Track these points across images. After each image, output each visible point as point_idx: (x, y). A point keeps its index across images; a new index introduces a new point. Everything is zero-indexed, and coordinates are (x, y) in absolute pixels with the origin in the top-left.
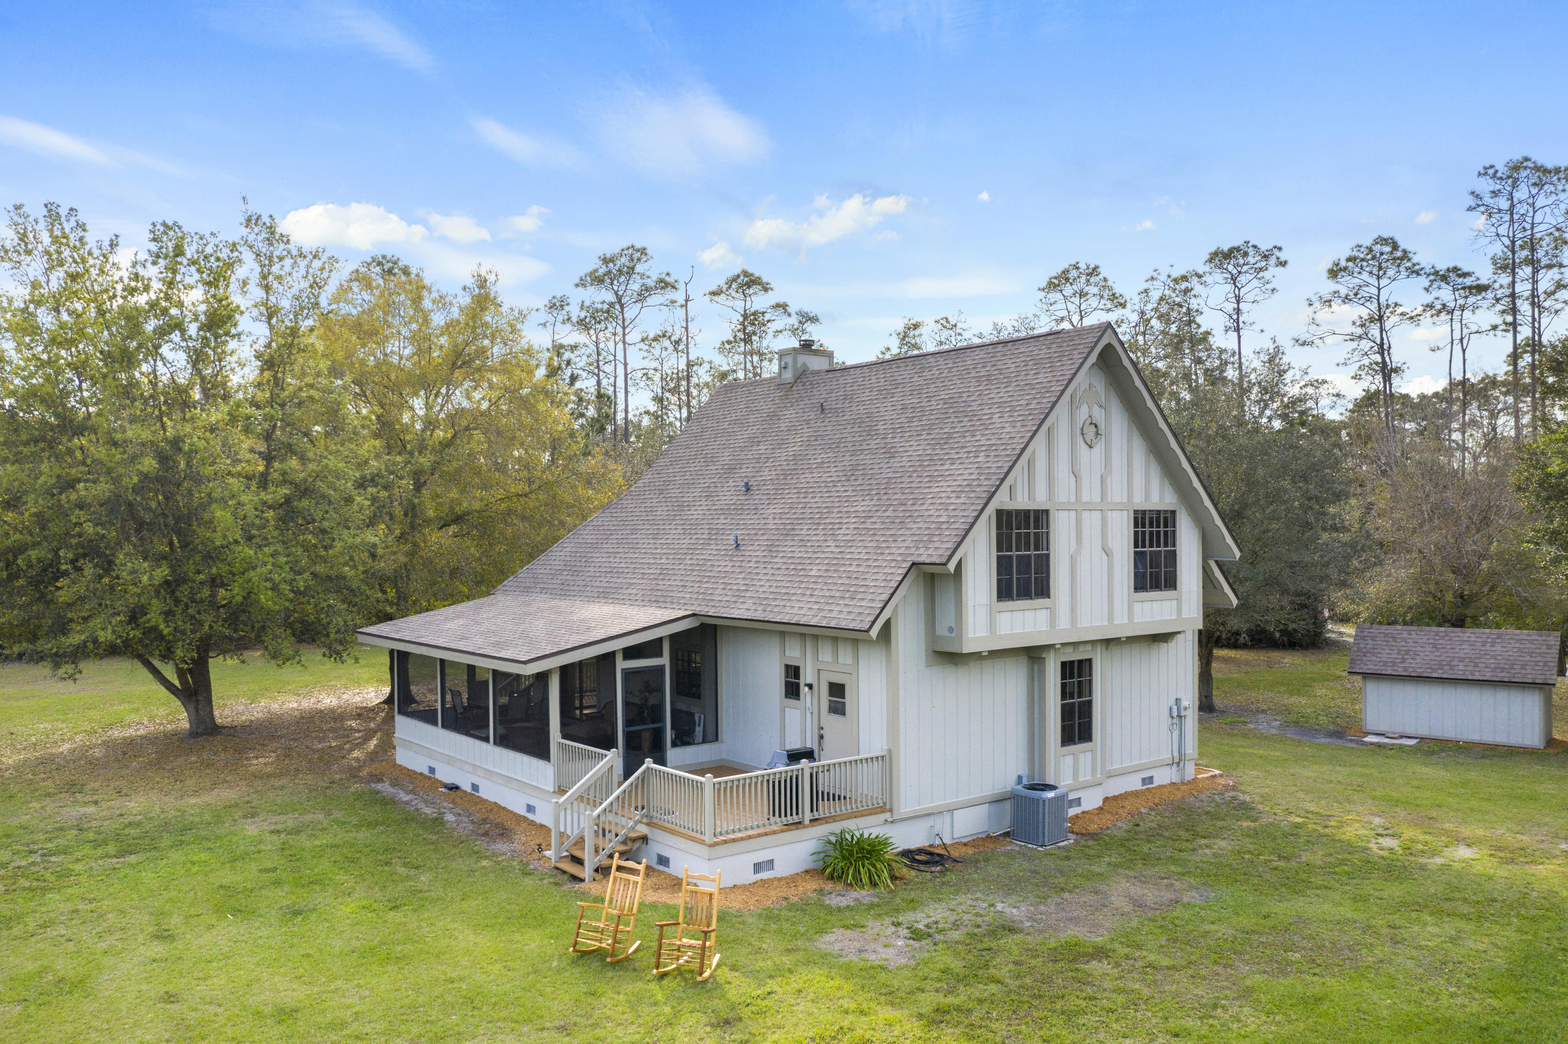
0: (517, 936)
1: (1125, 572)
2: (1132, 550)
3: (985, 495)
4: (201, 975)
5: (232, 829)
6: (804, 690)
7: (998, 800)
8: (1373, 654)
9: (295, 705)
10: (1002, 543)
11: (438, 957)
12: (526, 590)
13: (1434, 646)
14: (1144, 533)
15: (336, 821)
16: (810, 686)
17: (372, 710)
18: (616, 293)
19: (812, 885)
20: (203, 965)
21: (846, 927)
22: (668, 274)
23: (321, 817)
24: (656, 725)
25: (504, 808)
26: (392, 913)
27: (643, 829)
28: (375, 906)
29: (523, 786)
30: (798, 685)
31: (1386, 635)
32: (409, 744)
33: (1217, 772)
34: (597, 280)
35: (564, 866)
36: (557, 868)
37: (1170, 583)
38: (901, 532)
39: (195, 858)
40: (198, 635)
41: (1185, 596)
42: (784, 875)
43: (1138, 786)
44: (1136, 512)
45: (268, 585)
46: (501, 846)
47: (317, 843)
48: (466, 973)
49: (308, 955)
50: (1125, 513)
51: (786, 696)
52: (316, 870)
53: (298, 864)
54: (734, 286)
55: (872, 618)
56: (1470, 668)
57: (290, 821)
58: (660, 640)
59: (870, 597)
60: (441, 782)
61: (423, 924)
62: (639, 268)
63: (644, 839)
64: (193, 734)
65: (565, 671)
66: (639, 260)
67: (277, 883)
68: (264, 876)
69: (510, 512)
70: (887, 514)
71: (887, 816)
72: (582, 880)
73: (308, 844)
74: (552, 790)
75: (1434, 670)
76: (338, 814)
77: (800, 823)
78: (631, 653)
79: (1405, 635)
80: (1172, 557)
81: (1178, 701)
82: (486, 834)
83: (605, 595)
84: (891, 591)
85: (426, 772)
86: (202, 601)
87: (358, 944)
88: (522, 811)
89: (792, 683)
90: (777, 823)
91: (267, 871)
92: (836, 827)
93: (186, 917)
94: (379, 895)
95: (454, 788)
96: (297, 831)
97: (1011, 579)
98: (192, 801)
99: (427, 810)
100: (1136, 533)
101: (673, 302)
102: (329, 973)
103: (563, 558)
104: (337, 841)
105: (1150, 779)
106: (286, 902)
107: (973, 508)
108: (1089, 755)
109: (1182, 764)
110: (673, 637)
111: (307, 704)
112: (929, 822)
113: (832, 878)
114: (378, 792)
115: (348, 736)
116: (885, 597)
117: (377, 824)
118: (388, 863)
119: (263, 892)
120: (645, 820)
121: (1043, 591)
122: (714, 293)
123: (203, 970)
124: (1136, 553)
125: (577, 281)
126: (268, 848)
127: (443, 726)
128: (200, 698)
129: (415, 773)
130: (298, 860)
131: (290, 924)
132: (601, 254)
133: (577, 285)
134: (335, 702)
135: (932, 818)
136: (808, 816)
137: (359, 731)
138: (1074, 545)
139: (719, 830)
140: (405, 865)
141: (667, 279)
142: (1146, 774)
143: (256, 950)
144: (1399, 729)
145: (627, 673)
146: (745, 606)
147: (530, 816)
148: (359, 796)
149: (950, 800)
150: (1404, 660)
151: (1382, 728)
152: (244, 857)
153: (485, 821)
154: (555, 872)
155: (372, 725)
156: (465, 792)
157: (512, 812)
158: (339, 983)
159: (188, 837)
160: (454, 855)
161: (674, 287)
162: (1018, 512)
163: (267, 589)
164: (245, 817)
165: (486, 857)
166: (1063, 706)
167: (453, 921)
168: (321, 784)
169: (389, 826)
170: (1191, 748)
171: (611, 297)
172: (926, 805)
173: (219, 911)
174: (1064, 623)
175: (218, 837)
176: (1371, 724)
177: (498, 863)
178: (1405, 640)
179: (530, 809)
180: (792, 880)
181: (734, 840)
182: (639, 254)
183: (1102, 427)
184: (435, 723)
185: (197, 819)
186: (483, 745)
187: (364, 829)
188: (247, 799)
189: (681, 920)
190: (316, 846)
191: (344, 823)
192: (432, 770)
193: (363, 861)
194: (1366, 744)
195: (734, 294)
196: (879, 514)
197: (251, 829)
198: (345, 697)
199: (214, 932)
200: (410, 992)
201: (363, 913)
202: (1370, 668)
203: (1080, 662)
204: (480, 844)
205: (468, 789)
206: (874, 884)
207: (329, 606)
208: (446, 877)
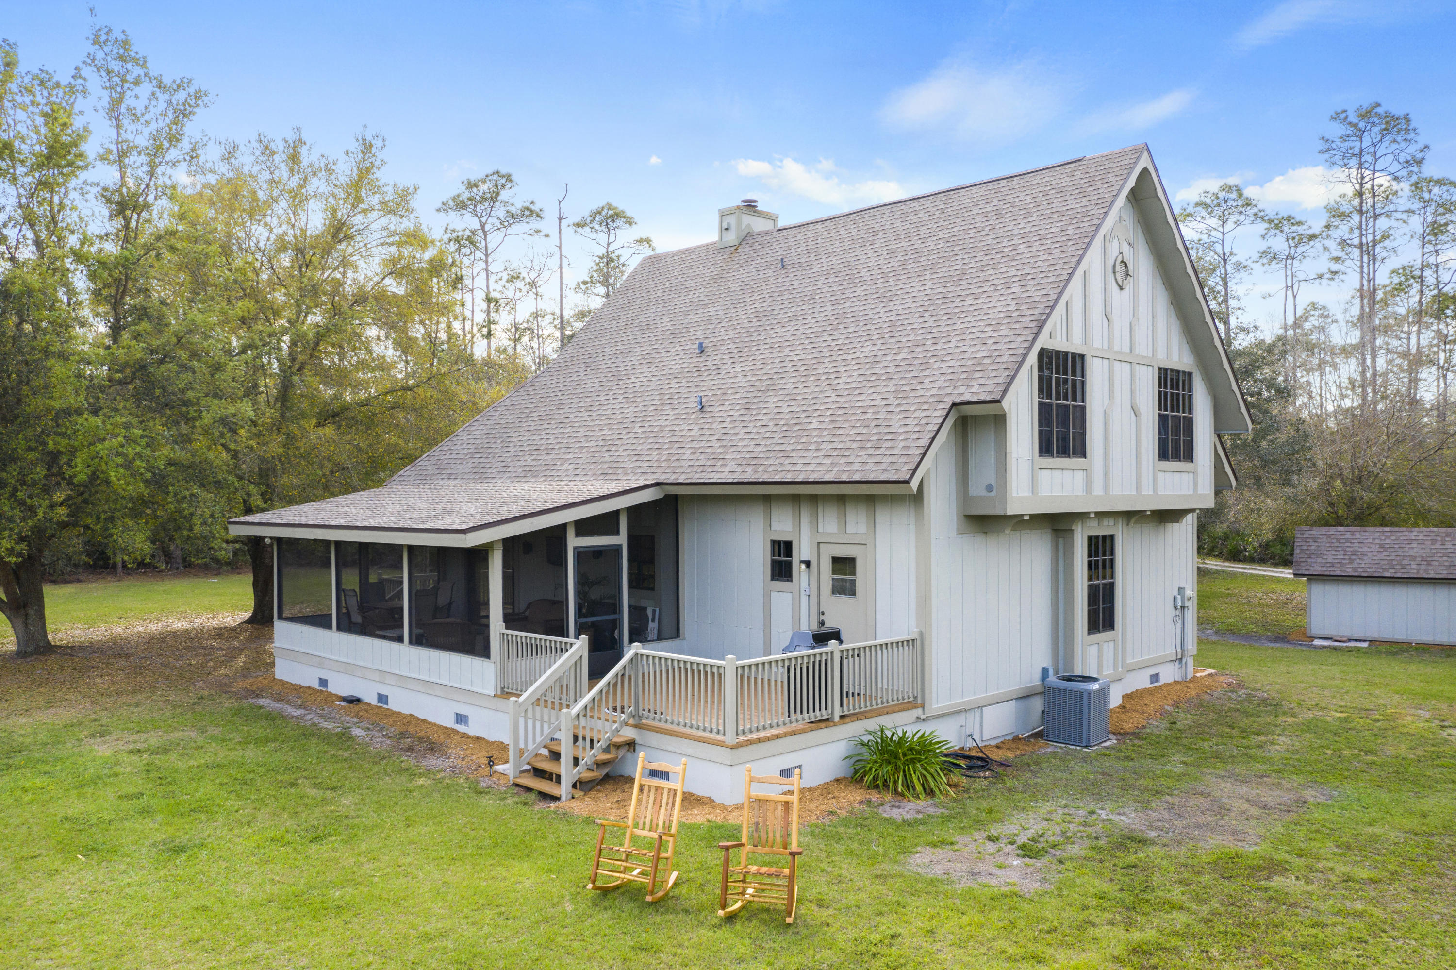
0: (501, 871)
1: (1151, 436)
2: (1157, 412)
3: (1033, 324)
4: (41, 943)
5: (76, 750)
6: (798, 569)
7: (1025, 696)
8: (1318, 556)
9: (141, 629)
10: (1044, 387)
11: (396, 904)
12: (429, 477)
13: (1381, 546)
14: (1166, 393)
15: (213, 738)
16: (808, 564)
17: (234, 629)
18: (480, 222)
19: (854, 796)
20: (44, 928)
21: (934, 845)
22: (532, 203)
23: (193, 734)
24: (612, 617)
25: (424, 721)
26: (314, 846)
27: (629, 733)
28: (288, 837)
29: (449, 691)
30: (789, 565)
31: (1328, 537)
32: (292, 654)
33: (1212, 671)
34: (460, 205)
35: (529, 781)
36: (517, 785)
37: (1188, 455)
38: (927, 373)
39: (28, 785)
40: (30, 523)
41: (1200, 470)
42: (814, 784)
43: (1147, 685)
44: (1160, 369)
45: (120, 460)
46: (433, 762)
47: (192, 763)
48: (448, 924)
49: (205, 908)
50: (1150, 368)
51: (773, 578)
52: (198, 795)
53: (173, 787)
54: (598, 218)
55: (912, 466)
56: (1423, 567)
57: (154, 740)
58: (617, 512)
59: (902, 444)
60: (336, 695)
61: (362, 859)
62: (504, 195)
63: (631, 745)
64: (21, 654)
65: (510, 545)
66: (503, 186)
67: (145, 812)
68: (126, 804)
69: (395, 406)
70: (900, 357)
71: (919, 711)
72: (556, 798)
73: (181, 765)
74: (492, 693)
75: (1386, 570)
76: (216, 731)
77: (827, 720)
78: (584, 527)
79: (1348, 536)
80: (1189, 422)
81: (1181, 590)
82: (410, 749)
83: (532, 473)
84: (932, 435)
85: (316, 685)
86: (35, 483)
87: (276, 890)
88: (449, 722)
89: (780, 562)
90: (800, 720)
91: (129, 797)
92: (872, 724)
93: (16, 860)
94: (290, 824)
95: (354, 701)
96: (165, 751)
97: (1051, 431)
98: (23, 720)
99: (329, 725)
100: (1160, 392)
101: (538, 231)
102: (241, 932)
103: (472, 441)
104: (219, 759)
105: (1155, 677)
106: (159, 837)
107: (1023, 338)
108: (1111, 644)
109: (1184, 660)
110: (634, 511)
111: (153, 628)
112: (961, 719)
113: (877, 787)
114: (260, 707)
115: (209, 654)
116: (925, 442)
117: (267, 740)
118: (292, 785)
119: (128, 824)
120: (631, 721)
121: (1081, 452)
122: (578, 225)
123: (45, 935)
124: (1160, 415)
125: (439, 205)
126: (128, 770)
127: (339, 628)
128: (31, 612)
129: (301, 687)
130: (170, 783)
131: (170, 865)
132: (464, 179)
133: (439, 210)
134: (187, 626)
135: (963, 715)
136: (838, 712)
137: (222, 650)
138: (1106, 401)
139: (741, 728)
140: (315, 786)
141: (532, 207)
142: (1153, 671)
143: (124, 903)
144: (1346, 632)
145: (580, 553)
146: (728, 469)
147: (461, 728)
148: (238, 712)
149: (980, 695)
150: (1351, 561)
151: (1328, 632)
152: (96, 780)
153: (403, 735)
154: (516, 790)
155: (236, 644)
156: (369, 705)
157: (435, 725)
158: (259, 947)
159: (18, 760)
160: (378, 773)
161: (538, 216)
162: (1058, 353)
163: (118, 465)
164: (93, 736)
165: (421, 775)
166: (1090, 586)
167: (405, 854)
168: (187, 699)
169: (282, 742)
170: (1191, 646)
171: (475, 224)
172: (957, 701)
173: (65, 850)
174: (1098, 490)
175: (57, 759)
176: (1315, 630)
177: (440, 781)
178: (1347, 540)
179: (461, 719)
180: (825, 790)
181: (759, 741)
182: (503, 181)
183: (1130, 266)
184: (329, 627)
185: (28, 740)
186: (395, 646)
187: (252, 746)
188: (93, 716)
189: (744, 840)
190: (193, 767)
191: (224, 740)
192: (323, 682)
193: (259, 782)
194: (1316, 647)
195: (597, 227)
196: (889, 358)
197: (103, 750)
198: (198, 621)
199: (59, 879)
200: (371, 958)
201: (273, 847)
202: (1317, 569)
203: (1104, 537)
204: (408, 760)
205: (374, 701)
206: (931, 793)
207: (192, 495)
208: (375, 798)
